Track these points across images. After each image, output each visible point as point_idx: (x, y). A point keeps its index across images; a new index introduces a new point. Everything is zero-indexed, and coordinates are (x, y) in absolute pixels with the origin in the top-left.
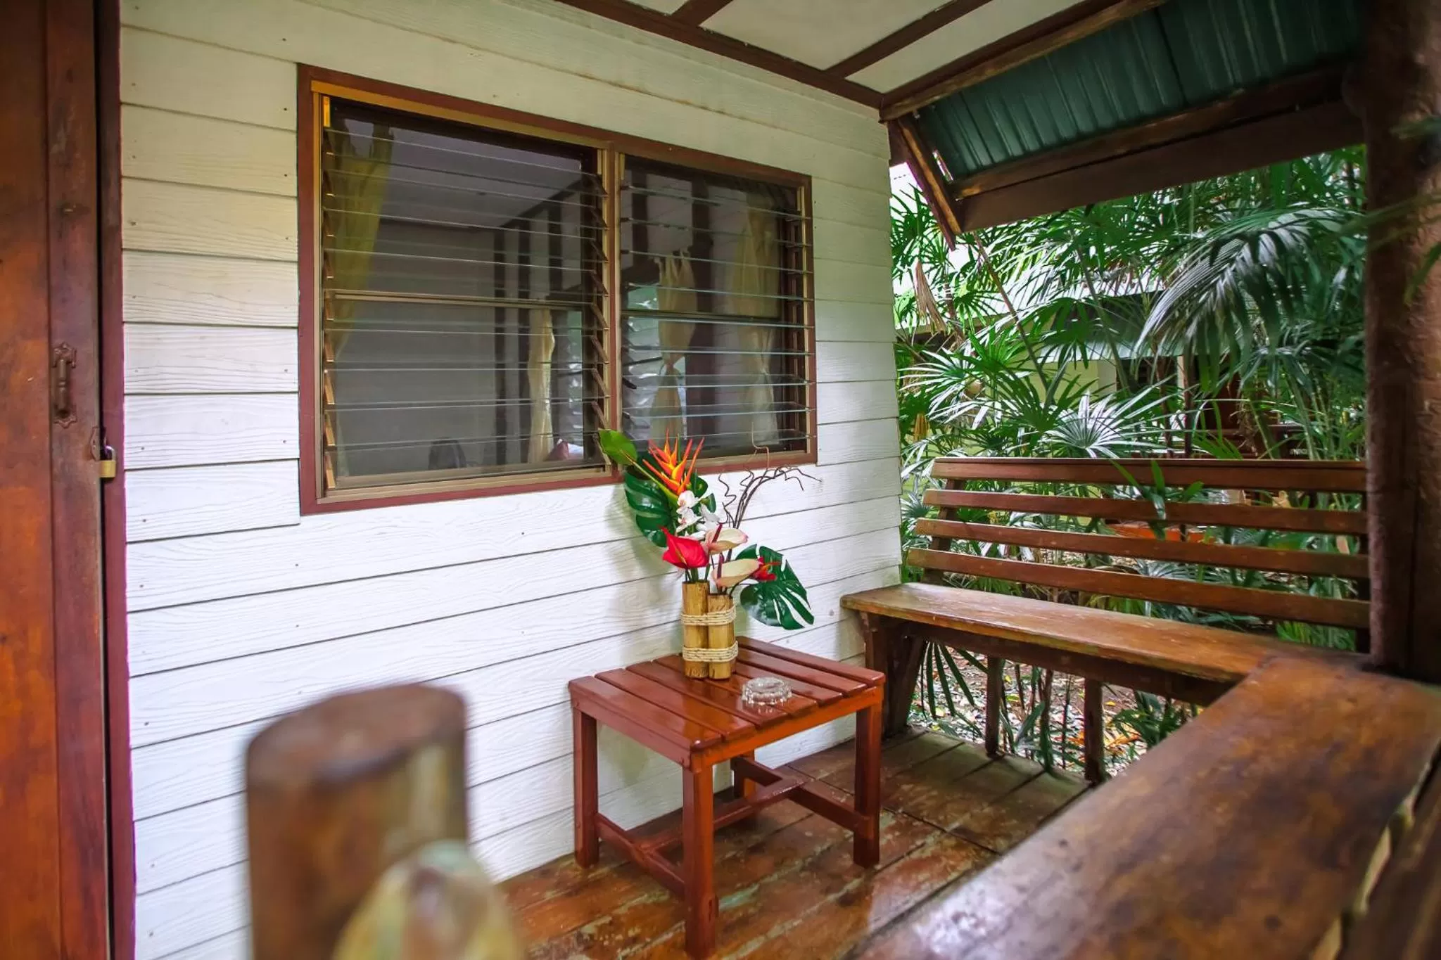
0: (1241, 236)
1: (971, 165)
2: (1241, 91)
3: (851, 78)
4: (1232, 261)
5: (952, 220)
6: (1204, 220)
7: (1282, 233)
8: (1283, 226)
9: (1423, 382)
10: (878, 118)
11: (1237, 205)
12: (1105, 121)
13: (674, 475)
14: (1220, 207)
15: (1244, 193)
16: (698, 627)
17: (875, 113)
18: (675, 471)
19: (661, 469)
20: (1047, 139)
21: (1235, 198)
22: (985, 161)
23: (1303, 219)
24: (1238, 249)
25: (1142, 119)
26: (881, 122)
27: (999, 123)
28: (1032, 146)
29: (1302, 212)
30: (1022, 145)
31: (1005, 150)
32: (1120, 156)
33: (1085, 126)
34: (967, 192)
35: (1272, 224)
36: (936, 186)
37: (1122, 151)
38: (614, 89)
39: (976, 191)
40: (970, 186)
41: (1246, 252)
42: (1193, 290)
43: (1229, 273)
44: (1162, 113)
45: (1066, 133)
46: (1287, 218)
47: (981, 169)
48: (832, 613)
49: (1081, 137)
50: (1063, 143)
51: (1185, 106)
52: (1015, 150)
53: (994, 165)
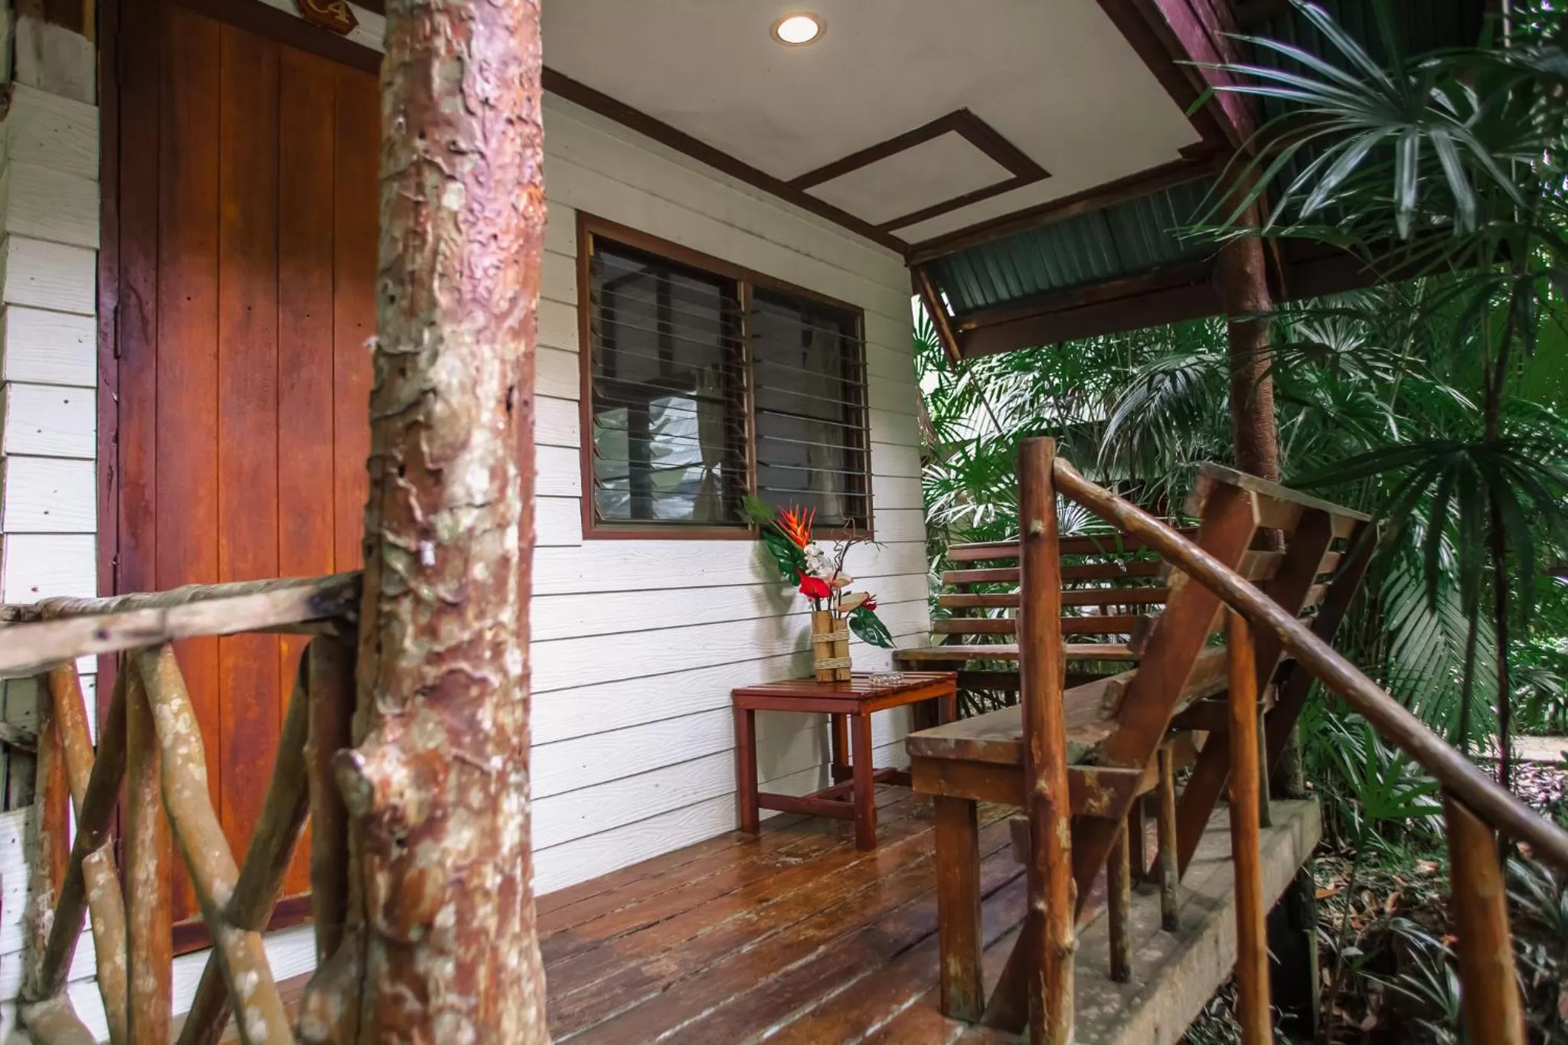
0: (1163, 372)
1: (969, 304)
2: (1158, 268)
3: (891, 233)
4: (1159, 390)
5: (955, 348)
6: (1137, 360)
7: (1189, 370)
8: (1189, 366)
9: (1261, 463)
10: (904, 263)
11: (1158, 347)
12: (1070, 280)
13: (799, 532)
14: (1145, 349)
15: (1162, 339)
16: (827, 642)
17: (901, 258)
18: (799, 530)
19: (790, 528)
20: (1028, 288)
21: (1156, 343)
22: (980, 301)
23: (1201, 361)
24: (1162, 381)
25: (1095, 281)
26: (906, 266)
27: (994, 274)
28: (1016, 293)
29: (1201, 356)
30: (1010, 292)
31: (995, 293)
32: (1080, 307)
33: (1056, 282)
34: (966, 326)
35: (1183, 364)
36: (943, 321)
37: (1081, 303)
38: (746, 235)
39: (973, 326)
40: (969, 322)
41: (1168, 384)
42: (1132, 412)
43: (1157, 398)
44: (1110, 278)
45: (1042, 285)
46: (1191, 360)
47: (977, 308)
48: (887, 664)
49: (1053, 289)
50: (1040, 293)
51: (1123, 275)
52: (1004, 295)
53: (988, 306)
